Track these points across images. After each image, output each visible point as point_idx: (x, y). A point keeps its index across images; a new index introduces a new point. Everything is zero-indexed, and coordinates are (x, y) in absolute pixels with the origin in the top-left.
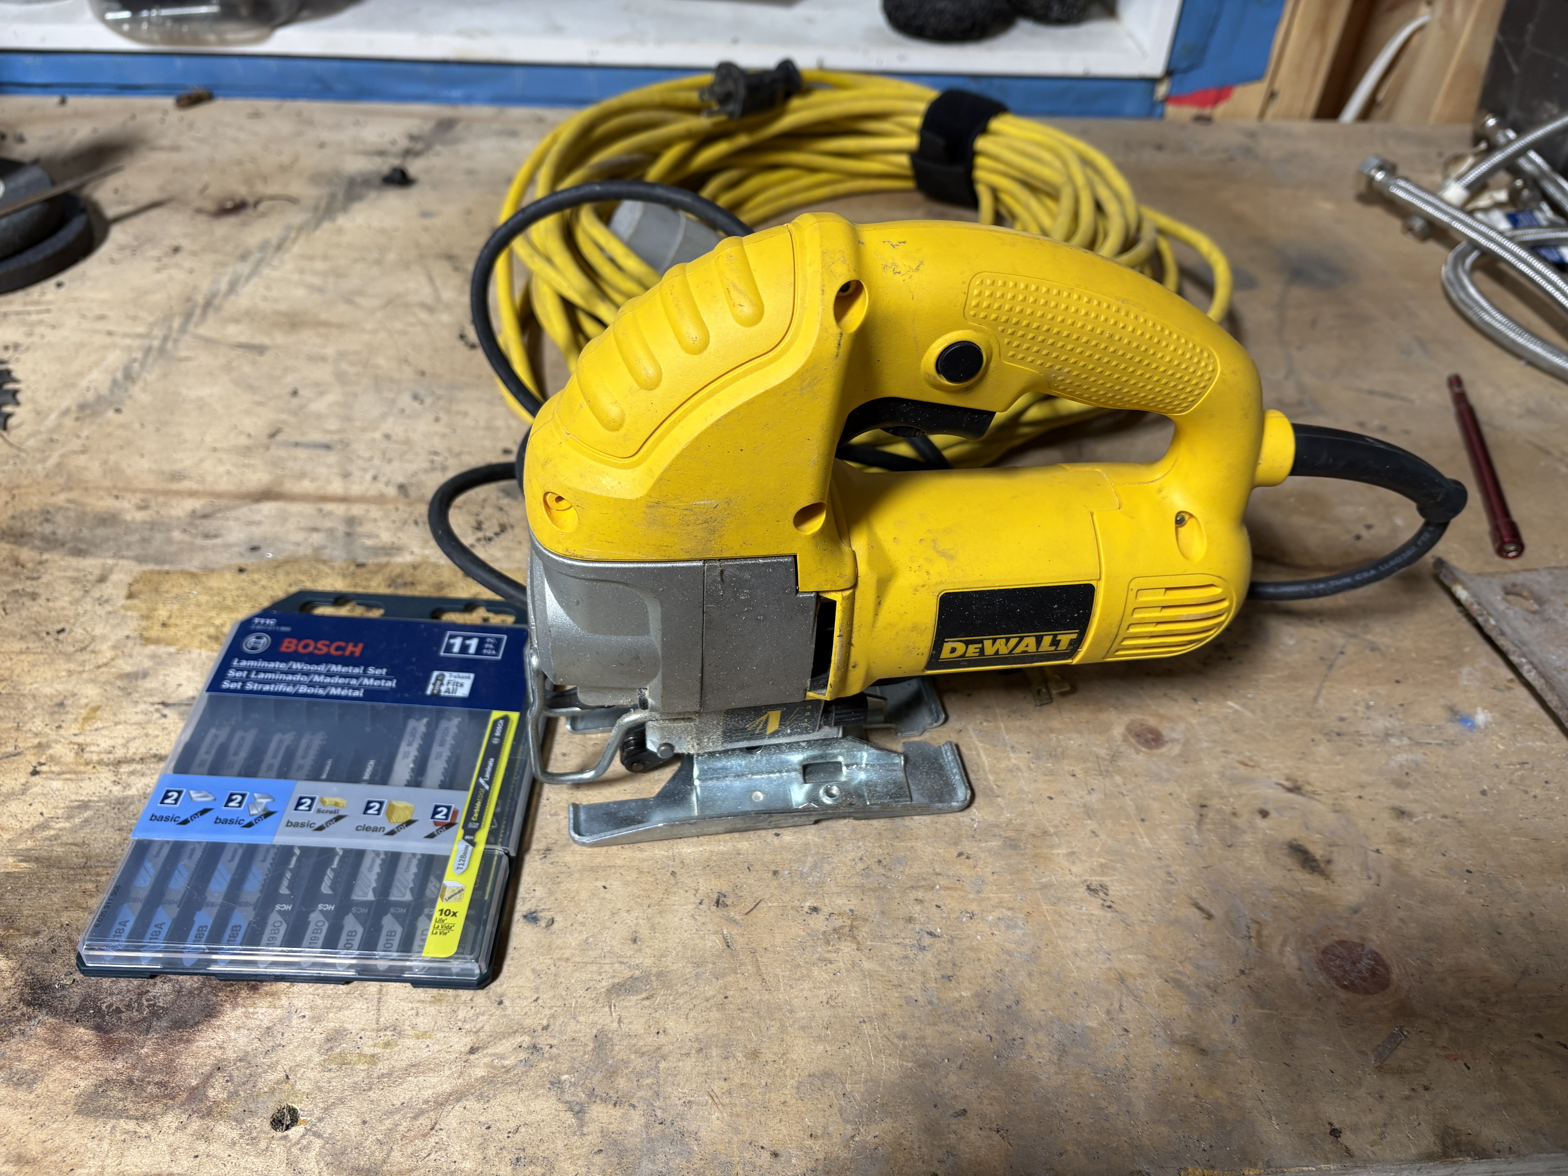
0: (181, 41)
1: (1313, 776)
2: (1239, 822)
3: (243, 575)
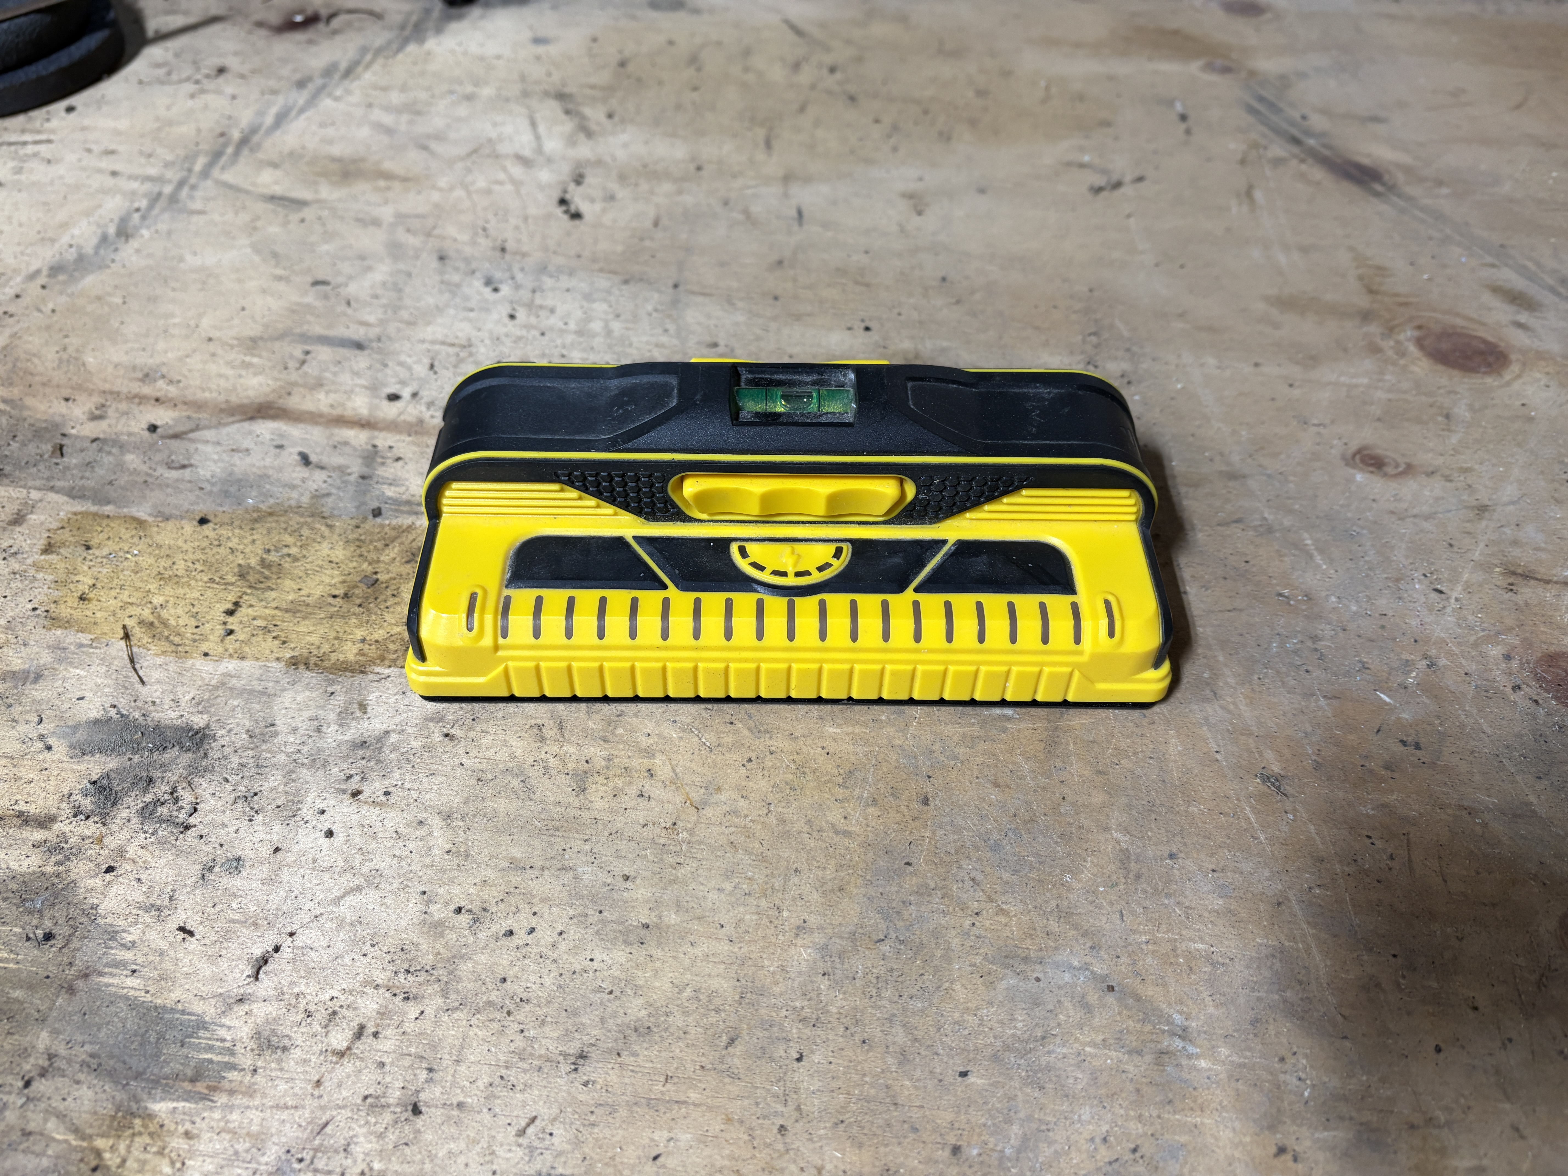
3: (207, 529)
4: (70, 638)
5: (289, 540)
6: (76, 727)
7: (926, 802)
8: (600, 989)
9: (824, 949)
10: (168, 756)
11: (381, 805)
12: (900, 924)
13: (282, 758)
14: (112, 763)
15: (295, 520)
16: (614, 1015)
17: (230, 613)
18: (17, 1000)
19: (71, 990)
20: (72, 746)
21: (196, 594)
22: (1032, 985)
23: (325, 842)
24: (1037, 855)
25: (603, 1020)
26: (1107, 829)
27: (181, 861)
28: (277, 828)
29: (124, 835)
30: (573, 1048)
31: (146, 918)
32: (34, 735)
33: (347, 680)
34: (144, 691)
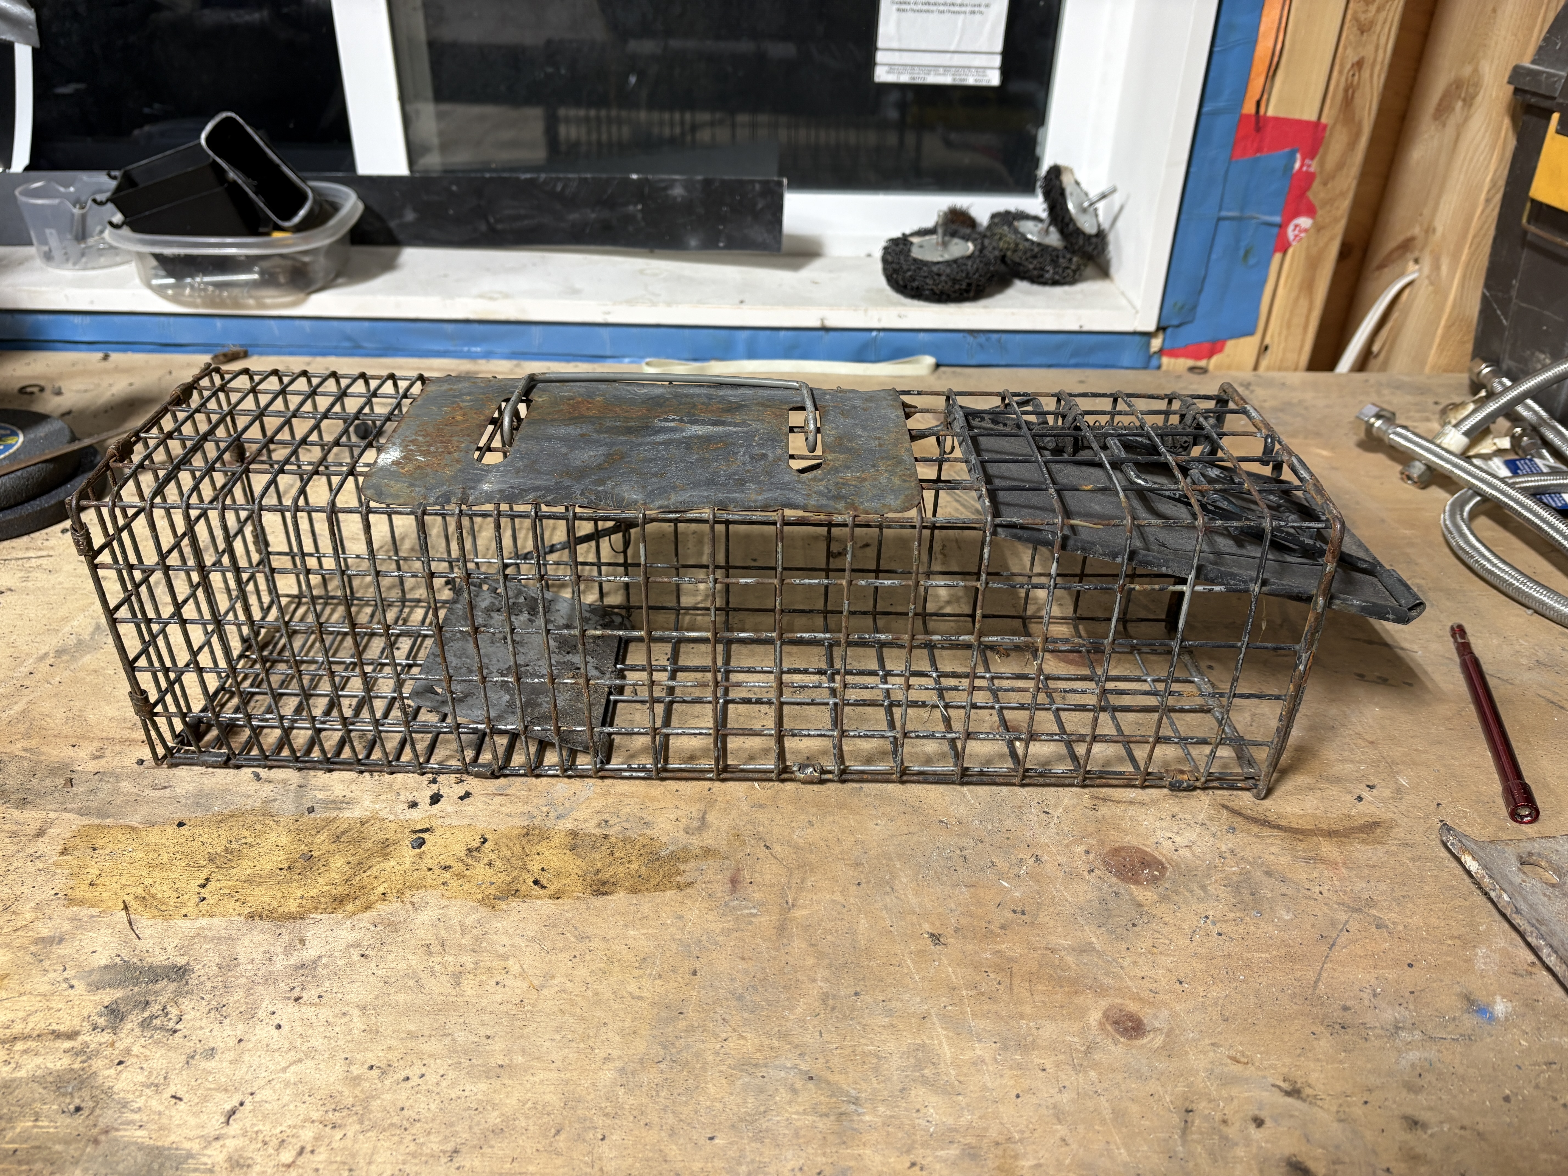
0: (223, 305)
1: (1314, 1077)
2: (1231, 1132)
3: (184, 830)
4: (84, 912)
5: (246, 833)
6: (91, 972)
7: (695, 973)
8: (469, 1108)
9: (622, 1071)
10: (158, 986)
11: (316, 1005)
12: (674, 1051)
13: (243, 980)
14: (119, 994)
15: (250, 819)
16: (478, 1124)
17: (203, 886)
18: (57, 1152)
19: (96, 1142)
20: (88, 985)
21: (176, 875)
22: (759, 1081)
23: (275, 1032)
24: (767, 1000)
25: (470, 1128)
26: (814, 980)
27: (170, 1054)
28: (240, 1026)
29: (130, 1040)
30: (450, 1147)
31: (148, 1092)
32: (60, 979)
33: (290, 924)
34: (140, 944)
